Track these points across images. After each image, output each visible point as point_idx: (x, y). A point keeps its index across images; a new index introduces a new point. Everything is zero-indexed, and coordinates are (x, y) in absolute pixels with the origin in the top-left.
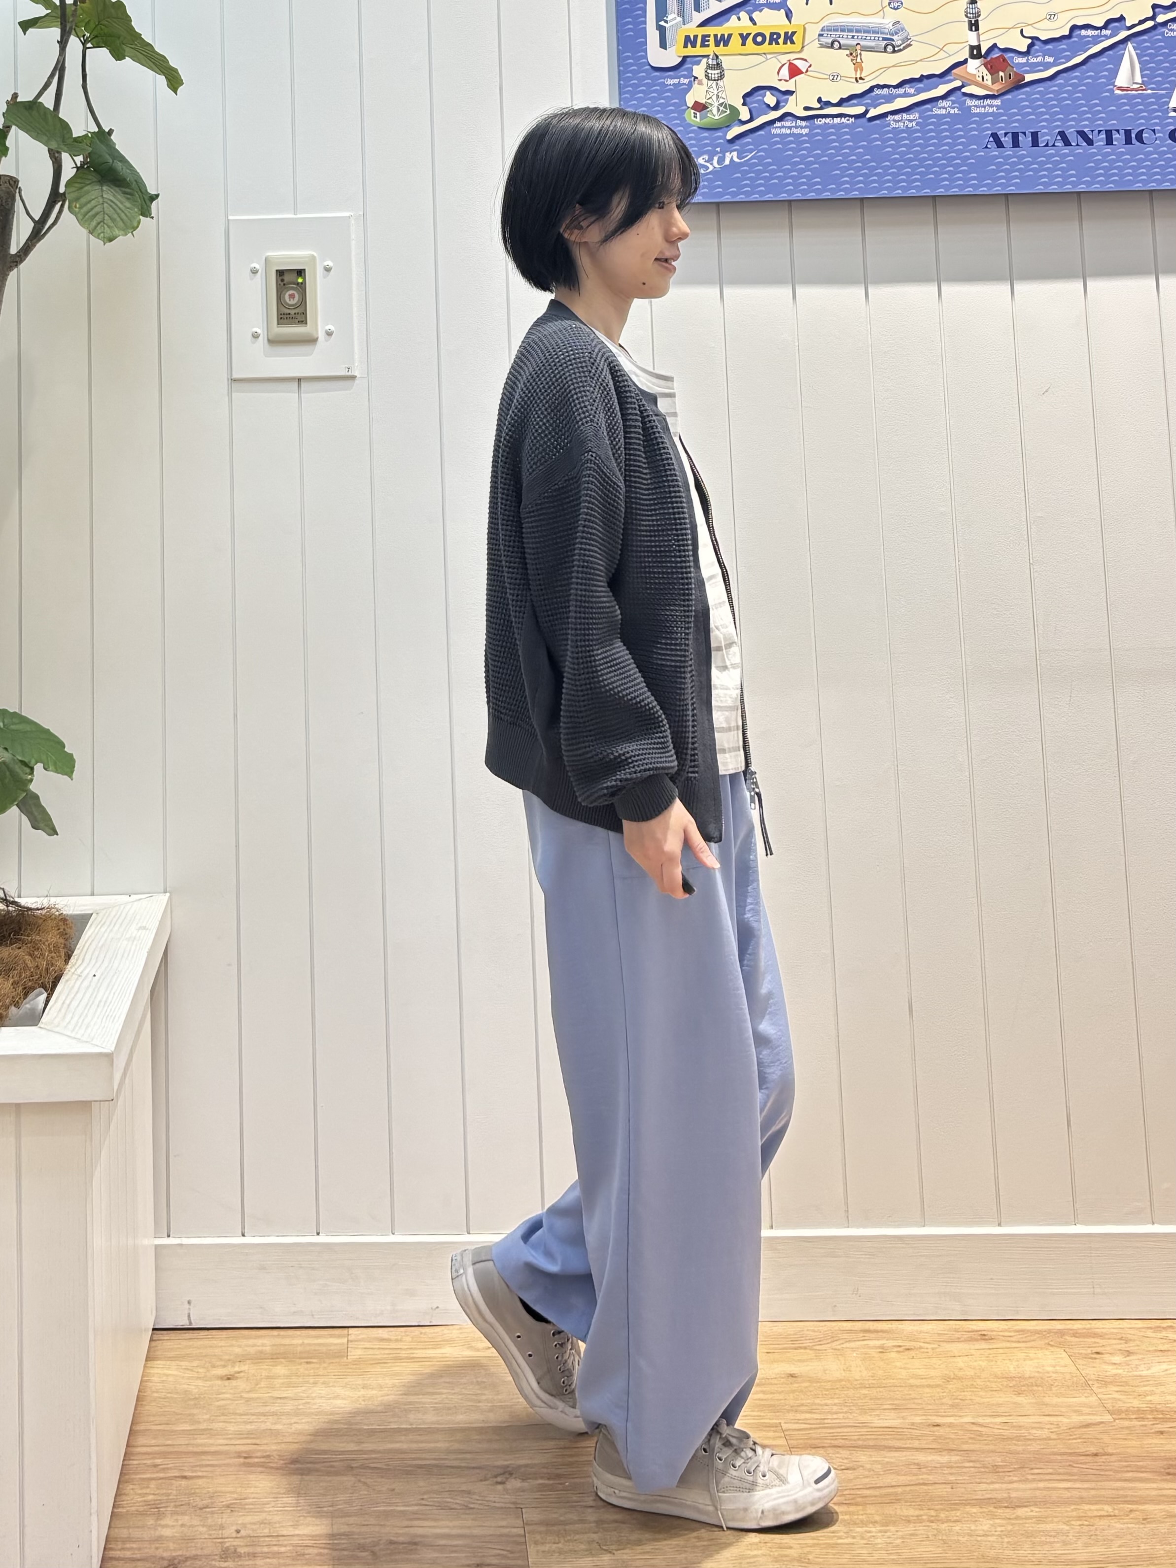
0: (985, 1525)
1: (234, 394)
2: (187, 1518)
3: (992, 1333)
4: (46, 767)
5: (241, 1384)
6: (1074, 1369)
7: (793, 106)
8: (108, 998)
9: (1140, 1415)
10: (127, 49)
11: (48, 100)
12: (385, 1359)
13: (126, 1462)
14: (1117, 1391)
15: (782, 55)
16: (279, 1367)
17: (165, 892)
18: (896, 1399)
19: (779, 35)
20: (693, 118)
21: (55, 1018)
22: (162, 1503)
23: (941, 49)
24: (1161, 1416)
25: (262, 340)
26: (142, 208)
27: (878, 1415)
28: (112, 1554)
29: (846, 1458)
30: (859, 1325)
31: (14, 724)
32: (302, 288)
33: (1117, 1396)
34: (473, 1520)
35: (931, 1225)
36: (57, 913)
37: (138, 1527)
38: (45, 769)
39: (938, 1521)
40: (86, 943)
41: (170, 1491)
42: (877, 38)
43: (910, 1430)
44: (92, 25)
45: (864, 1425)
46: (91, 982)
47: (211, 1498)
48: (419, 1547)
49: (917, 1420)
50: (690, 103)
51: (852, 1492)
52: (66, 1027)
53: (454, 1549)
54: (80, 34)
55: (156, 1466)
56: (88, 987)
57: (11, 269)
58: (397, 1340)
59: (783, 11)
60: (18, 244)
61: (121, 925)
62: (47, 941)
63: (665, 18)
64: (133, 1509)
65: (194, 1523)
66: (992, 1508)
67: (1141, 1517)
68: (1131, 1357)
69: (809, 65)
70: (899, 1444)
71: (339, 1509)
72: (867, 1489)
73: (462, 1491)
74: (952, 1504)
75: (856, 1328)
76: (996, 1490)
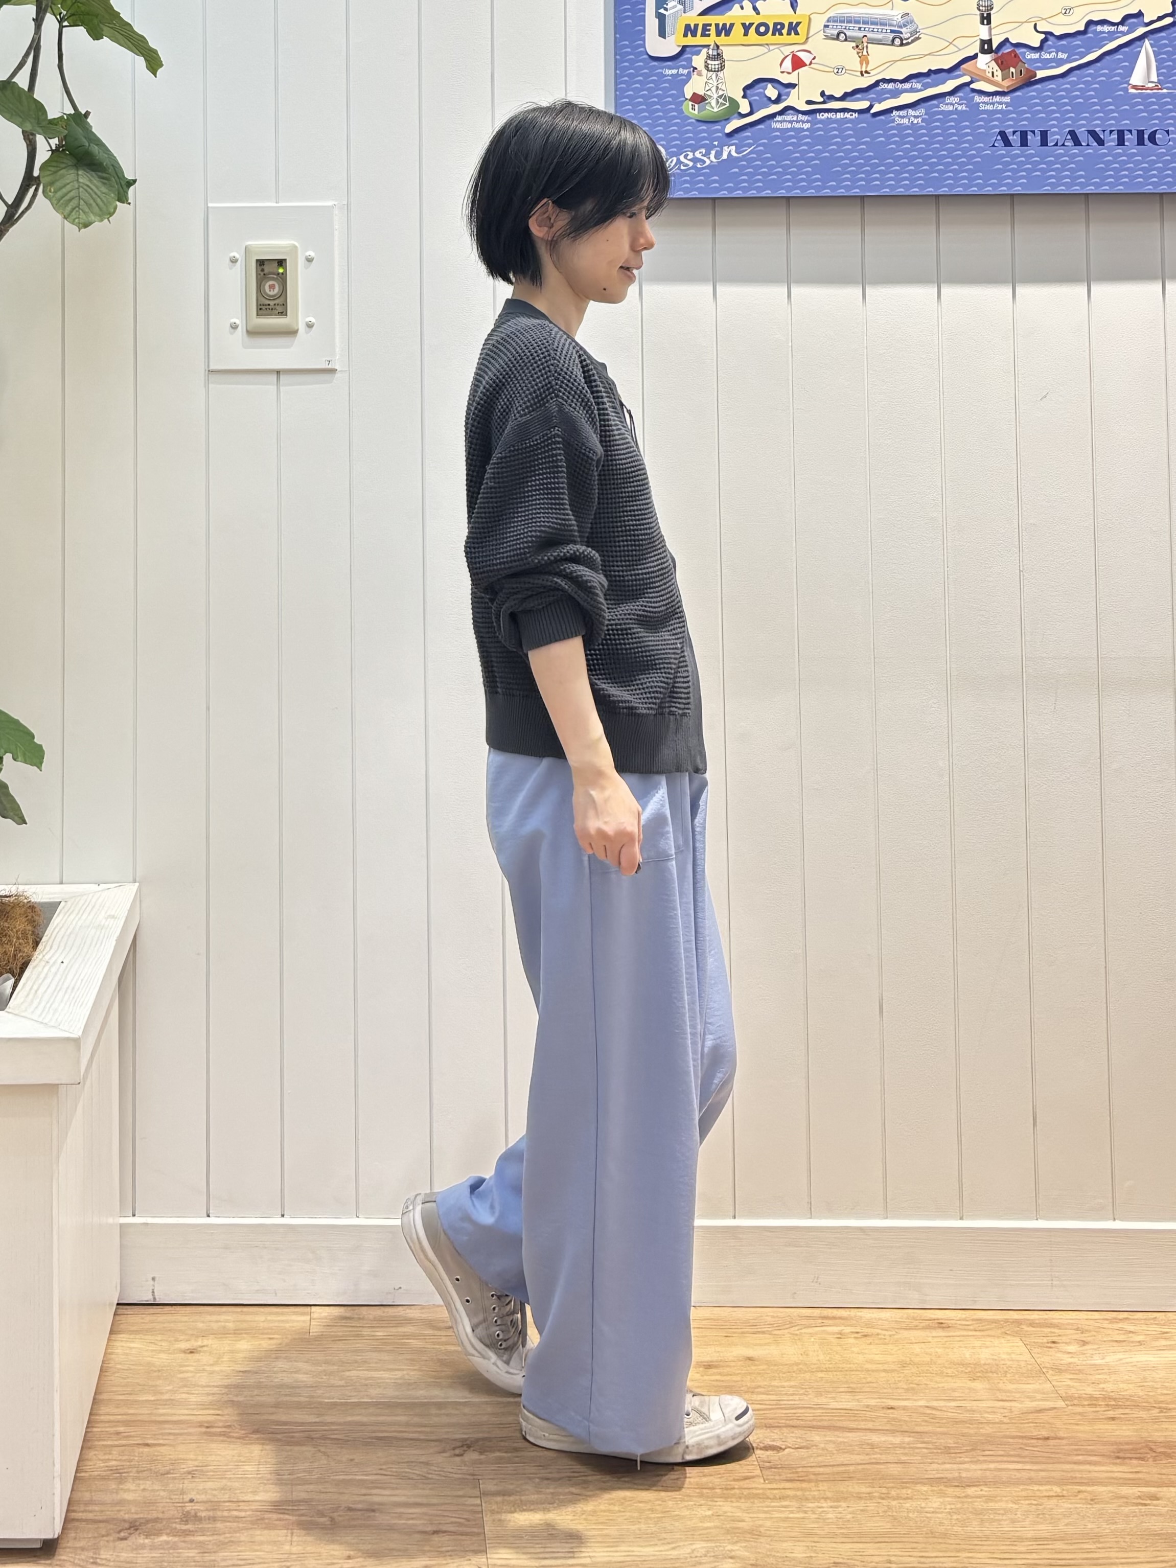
0: (935, 1502)
1: (210, 386)
2: (148, 1482)
3: (949, 1322)
4: (15, 757)
5: (204, 1358)
6: (1027, 1357)
7: (795, 100)
8: (75, 985)
9: (1093, 1401)
10: (105, 29)
11: (22, 80)
12: (347, 1336)
13: (89, 1430)
14: (1071, 1379)
15: (785, 47)
16: (242, 1342)
17: (135, 881)
18: (852, 1383)
19: (783, 25)
20: (691, 110)
21: (22, 1003)
22: (124, 1469)
23: (951, 43)
24: (1113, 1403)
25: (240, 331)
26: (119, 193)
27: (834, 1398)
28: (73, 1515)
29: (800, 1438)
30: (817, 1312)
32: (282, 279)
33: (1070, 1383)
34: (431, 1489)
35: (893, 1218)
36: (26, 901)
37: (101, 1491)
38: (14, 759)
39: (889, 1498)
40: (55, 929)
41: (132, 1458)
42: (884, 31)
43: (864, 1412)
45: (819, 1406)
46: (58, 969)
47: (172, 1464)
48: (376, 1515)
49: (872, 1402)
50: (688, 95)
51: (805, 1470)
52: (33, 1012)
53: (412, 1516)
54: (57, 12)
55: (118, 1433)
56: (56, 973)
58: (360, 1319)
61: (90, 913)
62: (15, 928)
63: (665, 6)
64: (96, 1473)
65: (156, 1487)
66: (942, 1487)
67: (1089, 1498)
68: (1086, 1347)
69: (813, 57)
70: (853, 1425)
71: (298, 1477)
72: (820, 1467)
73: (420, 1462)
74: (903, 1483)
75: (815, 1315)
76: (947, 1470)
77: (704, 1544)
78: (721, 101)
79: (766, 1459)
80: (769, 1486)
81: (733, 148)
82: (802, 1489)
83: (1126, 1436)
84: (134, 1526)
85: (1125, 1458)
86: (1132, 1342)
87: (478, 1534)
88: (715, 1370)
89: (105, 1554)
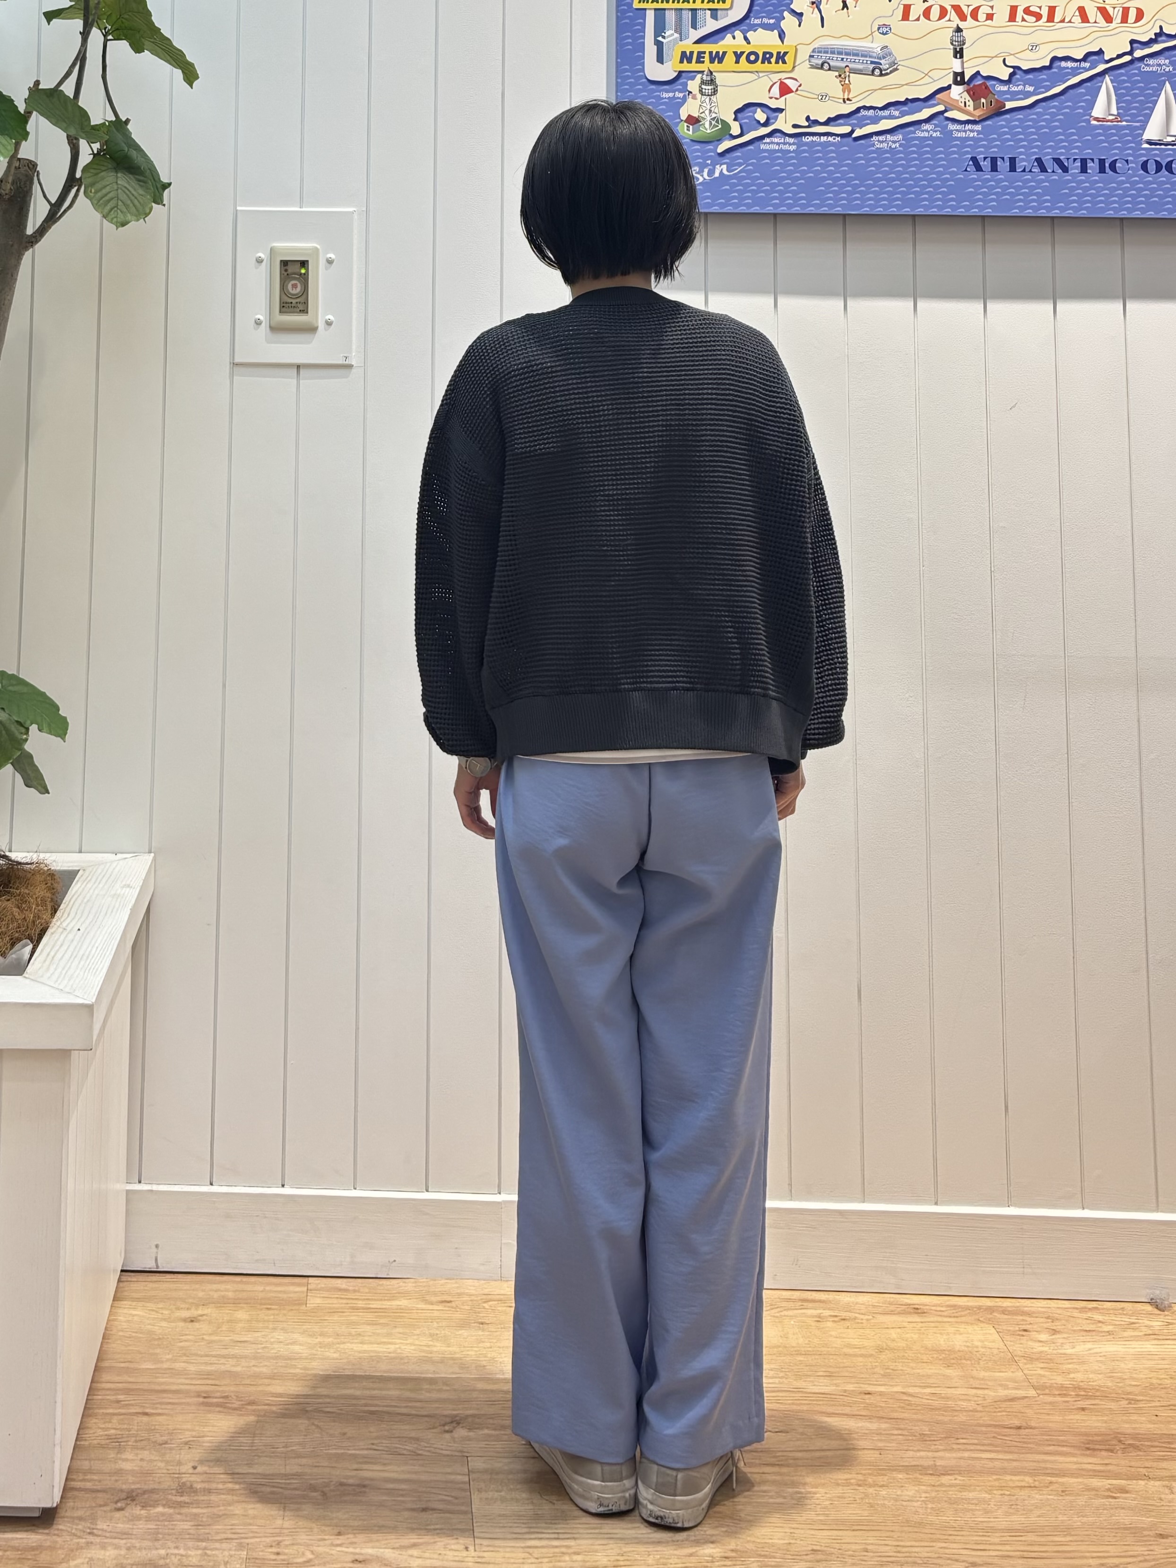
0: (910, 1491)
1: (235, 378)
2: (146, 1452)
3: (923, 1307)
4: (41, 728)
5: (204, 1327)
6: (1001, 1345)
7: (782, 123)
8: (90, 951)
9: (1063, 1391)
10: (146, 43)
11: (68, 89)
12: (342, 1308)
13: (90, 1397)
14: (1043, 1368)
15: (772, 75)
16: (240, 1312)
17: (150, 852)
18: (830, 1366)
19: (771, 55)
20: (687, 131)
21: (39, 969)
22: (123, 1438)
23: (928, 74)
24: (1083, 1393)
25: (264, 326)
26: (155, 195)
27: (813, 1382)
28: (73, 1484)
29: (780, 1422)
30: (797, 1294)
31: (13, 685)
32: (304, 279)
33: (1042, 1372)
34: (420, 1465)
35: (871, 1201)
36: (46, 868)
37: (100, 1460)
38: (40, 730)
39: (866, 1485)
40: (72, 897)
41: (131, 1427)
42: (865, 62)
43: (842, 1397)
44: (114, 18)
45: (798, 1390)
46: (75, 936)
48: (367, 1490)
49: (850, 1387)
50: (684, 117)
51: (785, 1454)
52: (49, 978)
53: (401, 1492)
54: (102, 27)
55: (118, 1402)
56: (72, 941)
57: (26, 249)
58: (355, 1291)
59: (776, 32)
60: (34, 225)
61: (106, 882)
62: (35, 894)
63: (663, 34)
64: (95, 1442)
65: (153, 1458)
66: (918, 1475)
67: (1060, 1490)
68: (1058, 1336)
69: (799, 84)
70: (830, 1410)
71: (292, 1450)
72: (799, 1451)
73: (411, 1438)
74: (880, 1470)
75: (794, 1297)
76: (922, 1458)
82: (782, 1474)
83: (1096, 1427)
84: (131, 1497)
85: (1094, 1450)
86: (1102, 1332)
87: (465, 1513)
89: (101, 1525)
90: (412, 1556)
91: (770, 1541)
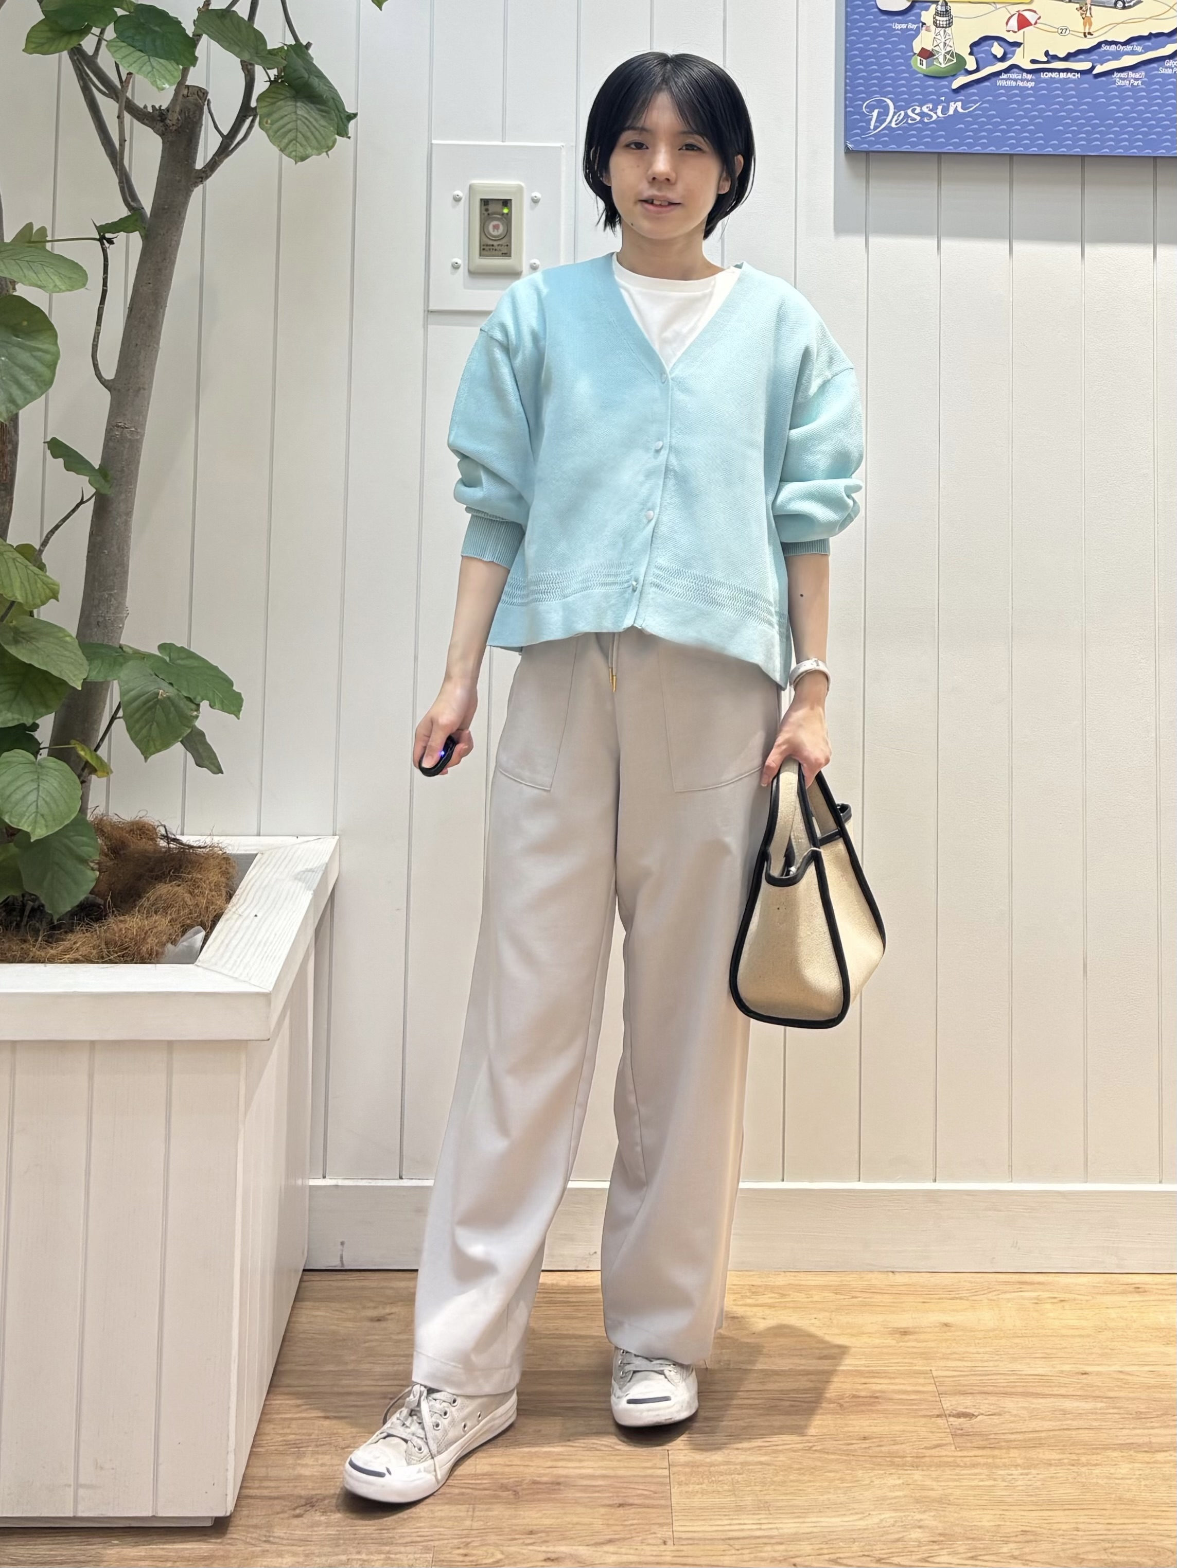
0: (1124, 1469)
1: (429, 326)
2: (326, 1456)
3: (1146, 1286)
4: (212, 704)
5: (388, 1326)
7: (1020, 58)
8: (268, 939)
11: (242, 10)
13: (265, 1401)
15: (1010, 6)
17: (334, 834)
18: (1048, 1348)
20: (920, 65)
21: (213, 956)
22: (302, 1443)
23: (1171, 8)
25: (463, 271)
26: (339, 127)
27: (1029, 1364)
29: (993, 1404)
30: (1017, 1277)
31: (182, 659)
32: (507, 219)
34: (619, 1461)
35: (1094, 1181)
36: (221, 852)
37: (277, 1466)
38: (211, 707)
39: (1079, 1464)
40: (249, 882)
41: (310, 1430)
43: (1058, 1378)
45: (1013, 1372)
46: (252, 922)
48: (562, 1488)
49: (1067, 1368)
50: (917, 50)
51: (997, 1437)
52: (223, 966)
53: (597, 1489)
56: (248, 927)
57: (196, 184)
58: (552, 1285)
60: (204, 159)
61: (286, 867)
62: (208, 879)
64: (273, 1448)
65: (332, 1460)
66: (1132, 1453)
69: (1038, 16)
70: (1046, 1391)
72: (1012, 1433)
74: (1093, 1449)
75: (1013, 1280)
76: (1138, 1435)
77: (893, 1514)
78: (948, 57)
79: (958, 1427)
80: (960, 1454)
81: (959, 104)
82: (994, 1457)
84: (310, 1503)
87: (666, 1507)
88: (911, 1337)
89: (278, 1533)
90: (607, 1552)
91: (979, 1524)
